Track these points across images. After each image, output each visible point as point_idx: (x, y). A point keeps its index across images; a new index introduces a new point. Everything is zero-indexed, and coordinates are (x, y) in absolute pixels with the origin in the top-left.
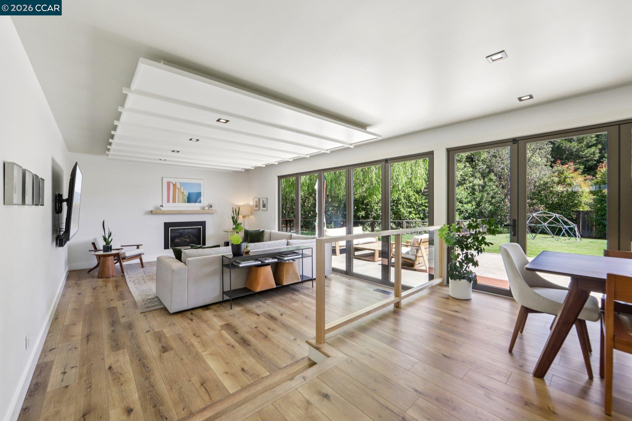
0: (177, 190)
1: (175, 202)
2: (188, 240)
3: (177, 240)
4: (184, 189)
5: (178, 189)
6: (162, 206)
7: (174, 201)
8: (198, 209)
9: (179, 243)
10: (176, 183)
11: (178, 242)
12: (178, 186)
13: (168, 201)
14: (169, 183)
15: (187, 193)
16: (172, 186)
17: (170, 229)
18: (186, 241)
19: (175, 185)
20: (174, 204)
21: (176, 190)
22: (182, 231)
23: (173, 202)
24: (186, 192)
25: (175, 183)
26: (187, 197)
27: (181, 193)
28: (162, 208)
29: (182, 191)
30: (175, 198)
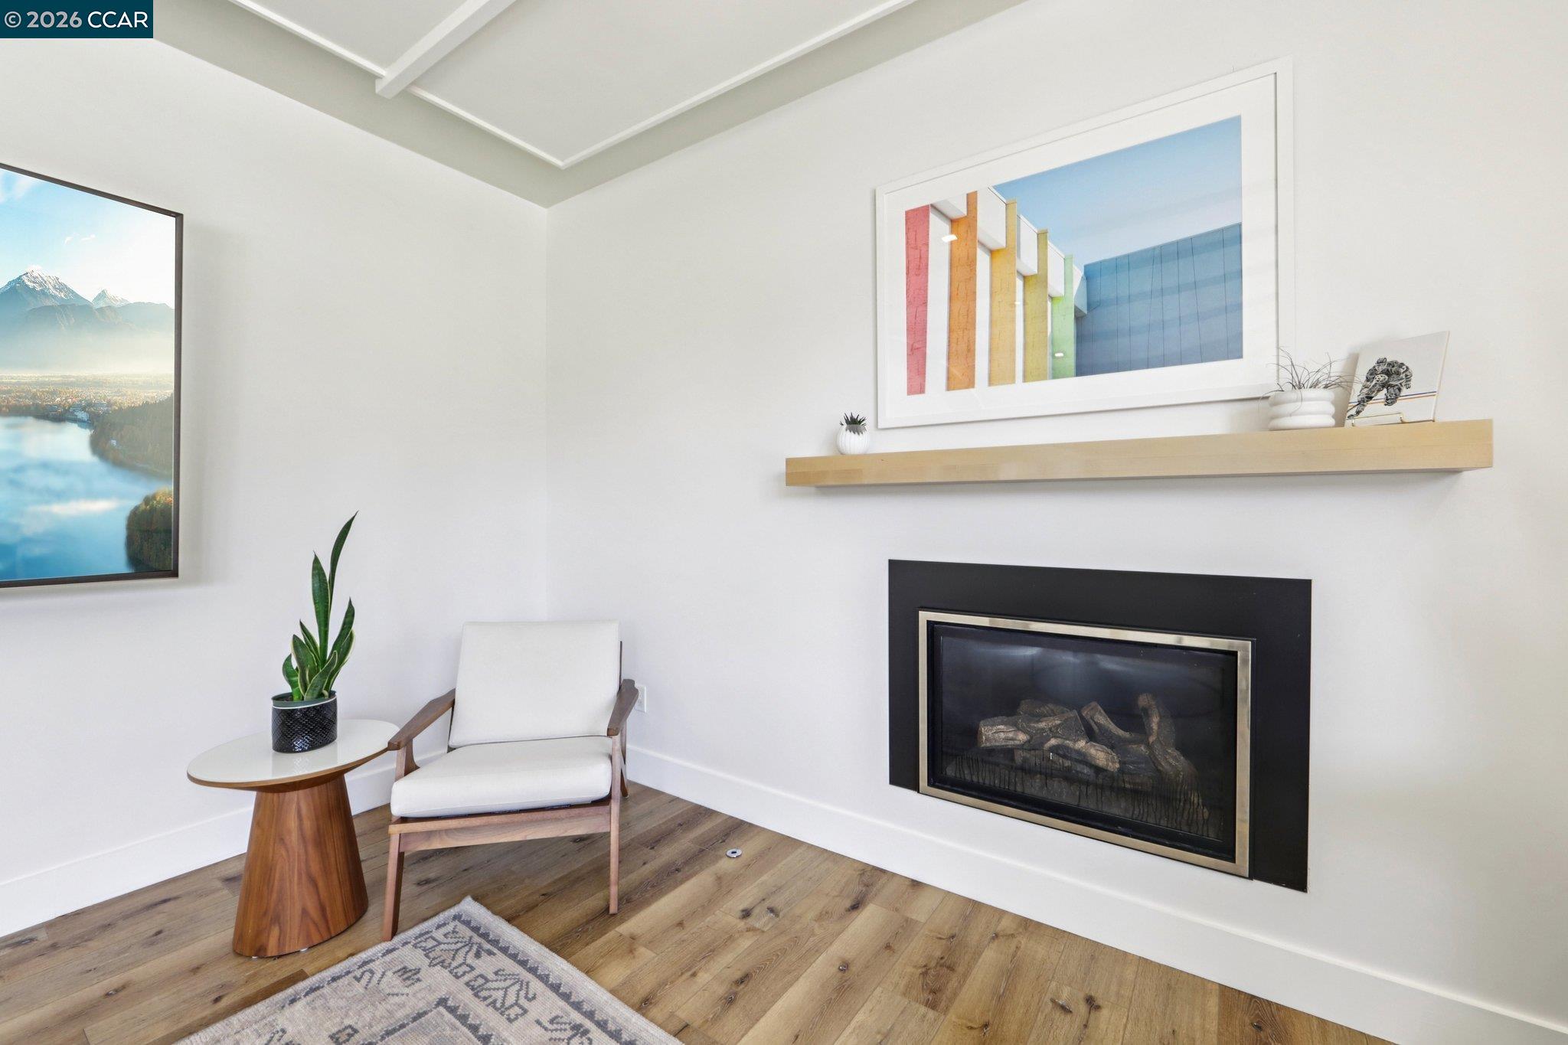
0: (983, 260)
1: (971, 384)
2: (1100, 755)
3: (997, 733)
4: (1042, 237)
5: (992, 253)
6: (854, 424)
7: (960, 377)
8: (1214, 423)
9: (1019, 756)
10: (972, 200)
11: (1009, 752)
12: (991, 226)
13: (917, 383)
14: (917, 220)
15: (1078, 274)
16: (941, 237)
17: (925, 617)
18: (1084, 759)
19: (964, 225)
20: (962, 406)
21: (971, 263)
22: (1030, 652)
23: (951, 384)
24: (1067, 261)
25: (960, 209)
26: (1079, 317)
27: (1019, 283)
28: (853, 443)
29: (1028, 262)
30: (970, 351)
